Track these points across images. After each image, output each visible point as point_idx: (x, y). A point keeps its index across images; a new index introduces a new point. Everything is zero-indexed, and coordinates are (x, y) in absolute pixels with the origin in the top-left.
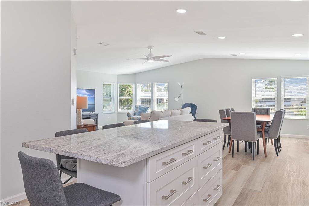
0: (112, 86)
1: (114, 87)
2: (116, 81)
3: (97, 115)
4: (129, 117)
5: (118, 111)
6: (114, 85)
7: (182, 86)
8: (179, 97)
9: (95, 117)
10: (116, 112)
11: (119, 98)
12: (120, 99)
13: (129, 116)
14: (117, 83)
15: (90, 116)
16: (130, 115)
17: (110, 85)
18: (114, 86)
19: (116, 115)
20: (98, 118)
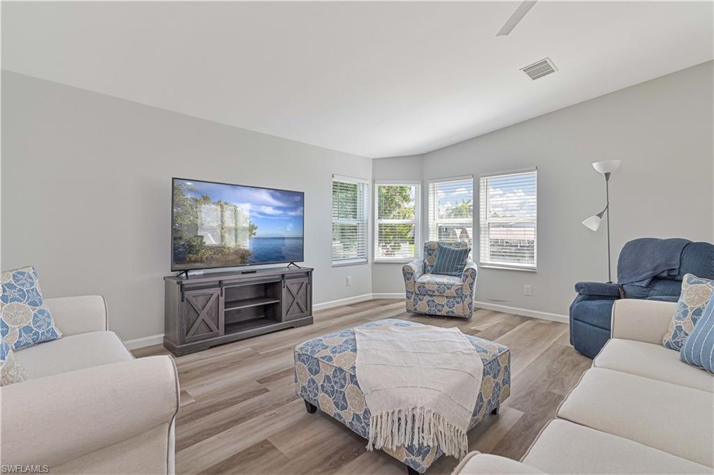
0: (359, 189)
1: (366, 192)
2: (371, 178)
3: (308, 273)
4: (408, 279)
5: (376, 258)
6: (366, 186)
7: (607, 175)
8: (600, 215)
9: (301, 280)
10: (370, 262)
11: (377, 222)
12: (380, 226)
13: (408, 276)
14: (374, 182)
15: (283, 276)
16: (412, 274)
17: (355, 185)
18: (366, 189)
19: (368, 267)
20: (310, 283)
